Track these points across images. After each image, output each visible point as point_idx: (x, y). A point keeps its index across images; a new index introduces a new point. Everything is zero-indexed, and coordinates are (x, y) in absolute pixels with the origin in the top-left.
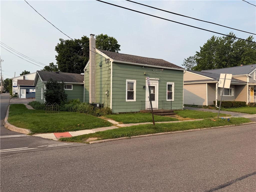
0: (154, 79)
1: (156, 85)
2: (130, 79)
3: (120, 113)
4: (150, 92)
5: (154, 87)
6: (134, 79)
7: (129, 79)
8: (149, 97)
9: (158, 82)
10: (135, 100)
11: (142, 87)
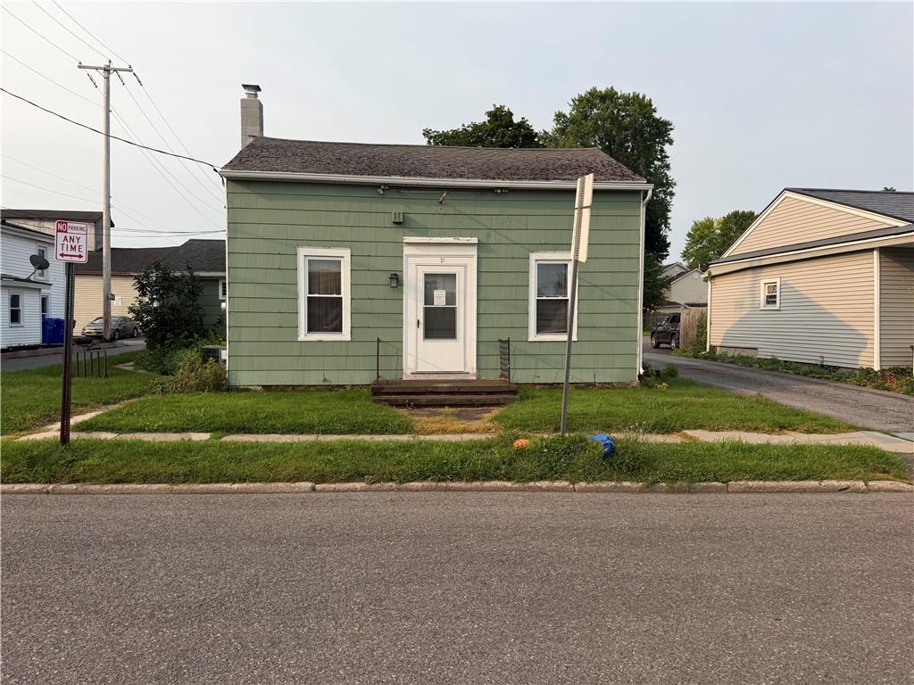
0: (451, 240)
1: (465, 266)
2: (318, 246)
3: (267, 388)
4: (429, 298)
5: (454, 276)
6: (340, 247)
7: (309, 246)
8: (422, 321)
9: (474, 252)
10: (346, 335)
11: (385, 278)
